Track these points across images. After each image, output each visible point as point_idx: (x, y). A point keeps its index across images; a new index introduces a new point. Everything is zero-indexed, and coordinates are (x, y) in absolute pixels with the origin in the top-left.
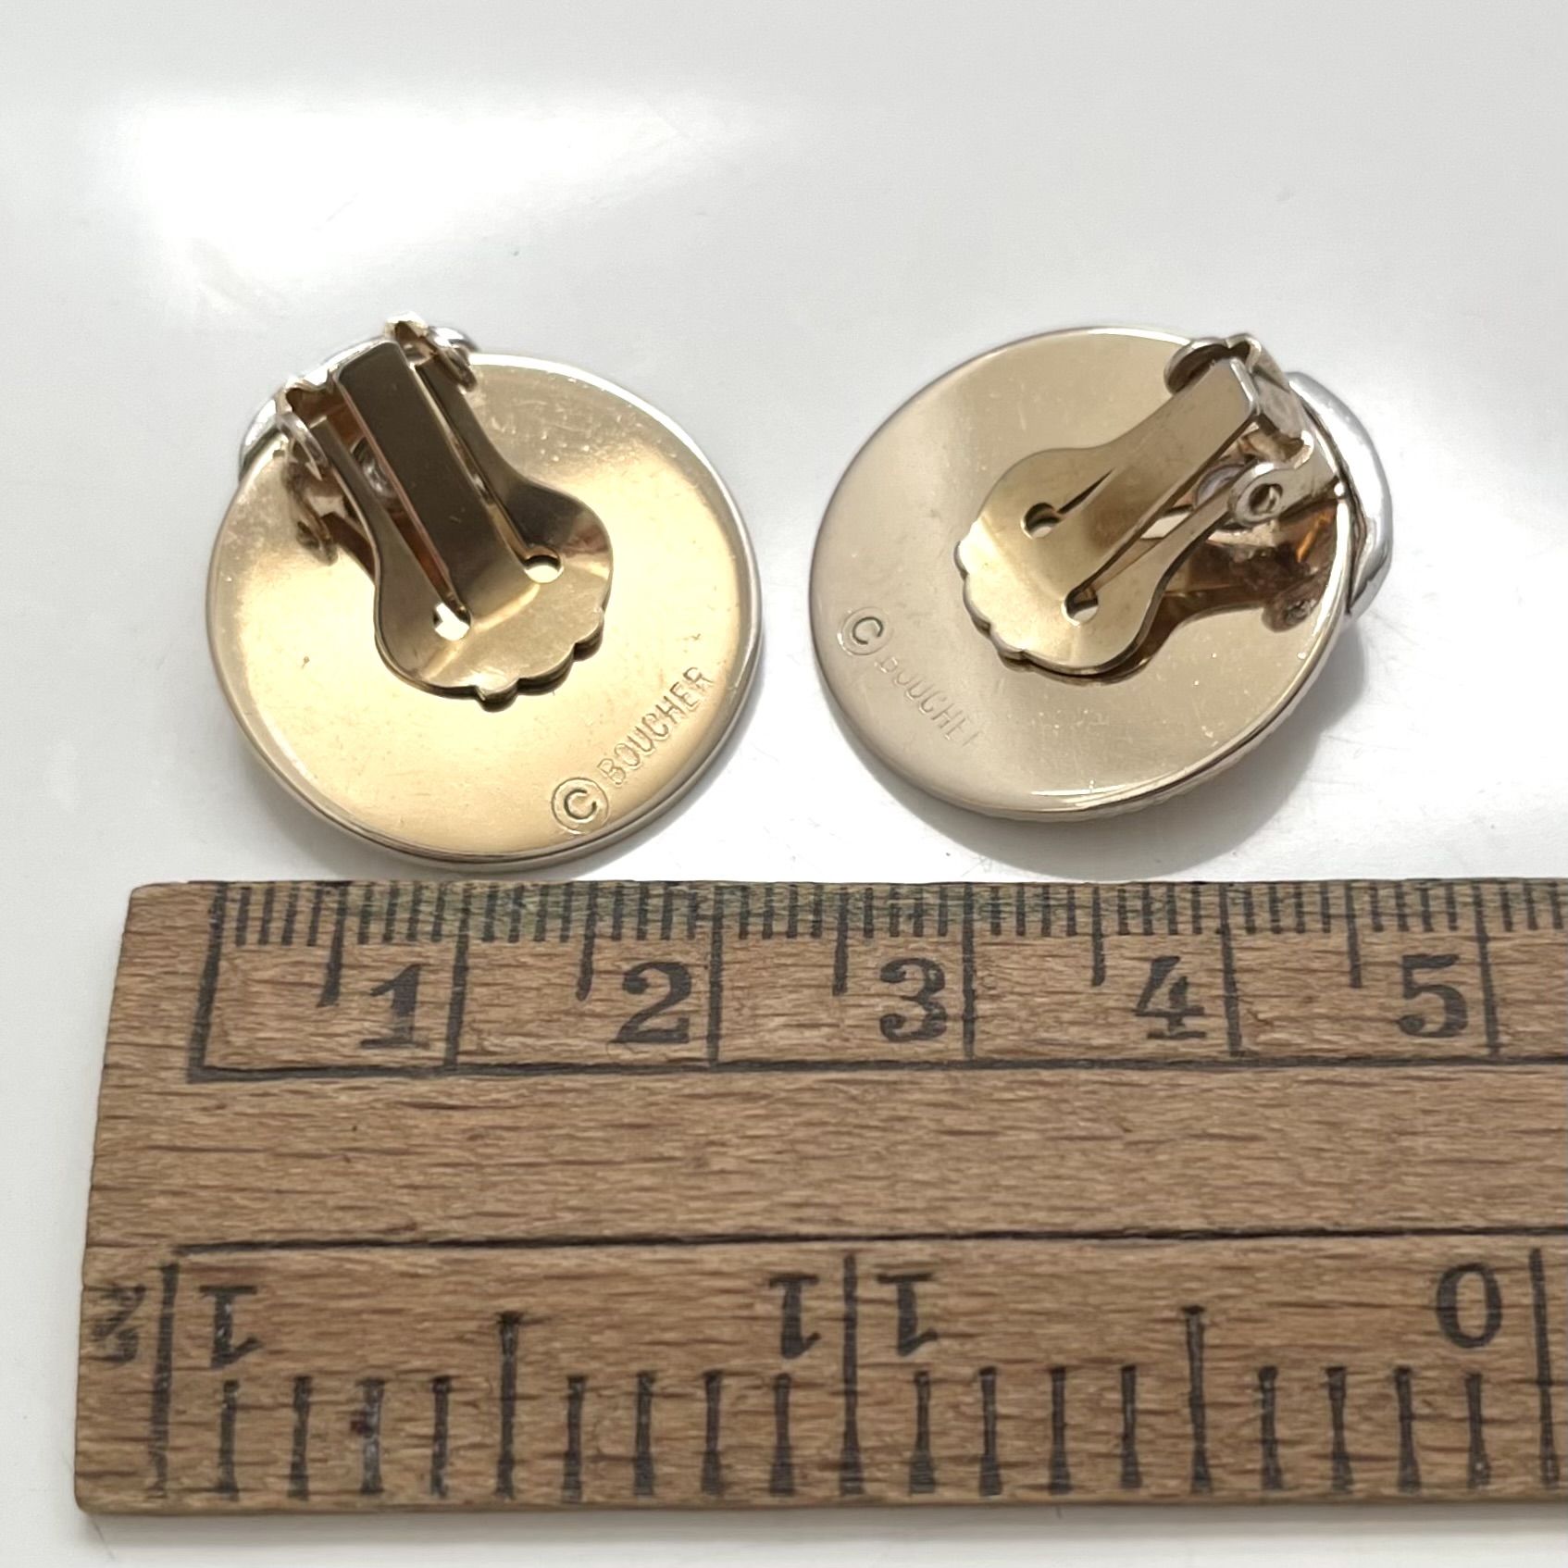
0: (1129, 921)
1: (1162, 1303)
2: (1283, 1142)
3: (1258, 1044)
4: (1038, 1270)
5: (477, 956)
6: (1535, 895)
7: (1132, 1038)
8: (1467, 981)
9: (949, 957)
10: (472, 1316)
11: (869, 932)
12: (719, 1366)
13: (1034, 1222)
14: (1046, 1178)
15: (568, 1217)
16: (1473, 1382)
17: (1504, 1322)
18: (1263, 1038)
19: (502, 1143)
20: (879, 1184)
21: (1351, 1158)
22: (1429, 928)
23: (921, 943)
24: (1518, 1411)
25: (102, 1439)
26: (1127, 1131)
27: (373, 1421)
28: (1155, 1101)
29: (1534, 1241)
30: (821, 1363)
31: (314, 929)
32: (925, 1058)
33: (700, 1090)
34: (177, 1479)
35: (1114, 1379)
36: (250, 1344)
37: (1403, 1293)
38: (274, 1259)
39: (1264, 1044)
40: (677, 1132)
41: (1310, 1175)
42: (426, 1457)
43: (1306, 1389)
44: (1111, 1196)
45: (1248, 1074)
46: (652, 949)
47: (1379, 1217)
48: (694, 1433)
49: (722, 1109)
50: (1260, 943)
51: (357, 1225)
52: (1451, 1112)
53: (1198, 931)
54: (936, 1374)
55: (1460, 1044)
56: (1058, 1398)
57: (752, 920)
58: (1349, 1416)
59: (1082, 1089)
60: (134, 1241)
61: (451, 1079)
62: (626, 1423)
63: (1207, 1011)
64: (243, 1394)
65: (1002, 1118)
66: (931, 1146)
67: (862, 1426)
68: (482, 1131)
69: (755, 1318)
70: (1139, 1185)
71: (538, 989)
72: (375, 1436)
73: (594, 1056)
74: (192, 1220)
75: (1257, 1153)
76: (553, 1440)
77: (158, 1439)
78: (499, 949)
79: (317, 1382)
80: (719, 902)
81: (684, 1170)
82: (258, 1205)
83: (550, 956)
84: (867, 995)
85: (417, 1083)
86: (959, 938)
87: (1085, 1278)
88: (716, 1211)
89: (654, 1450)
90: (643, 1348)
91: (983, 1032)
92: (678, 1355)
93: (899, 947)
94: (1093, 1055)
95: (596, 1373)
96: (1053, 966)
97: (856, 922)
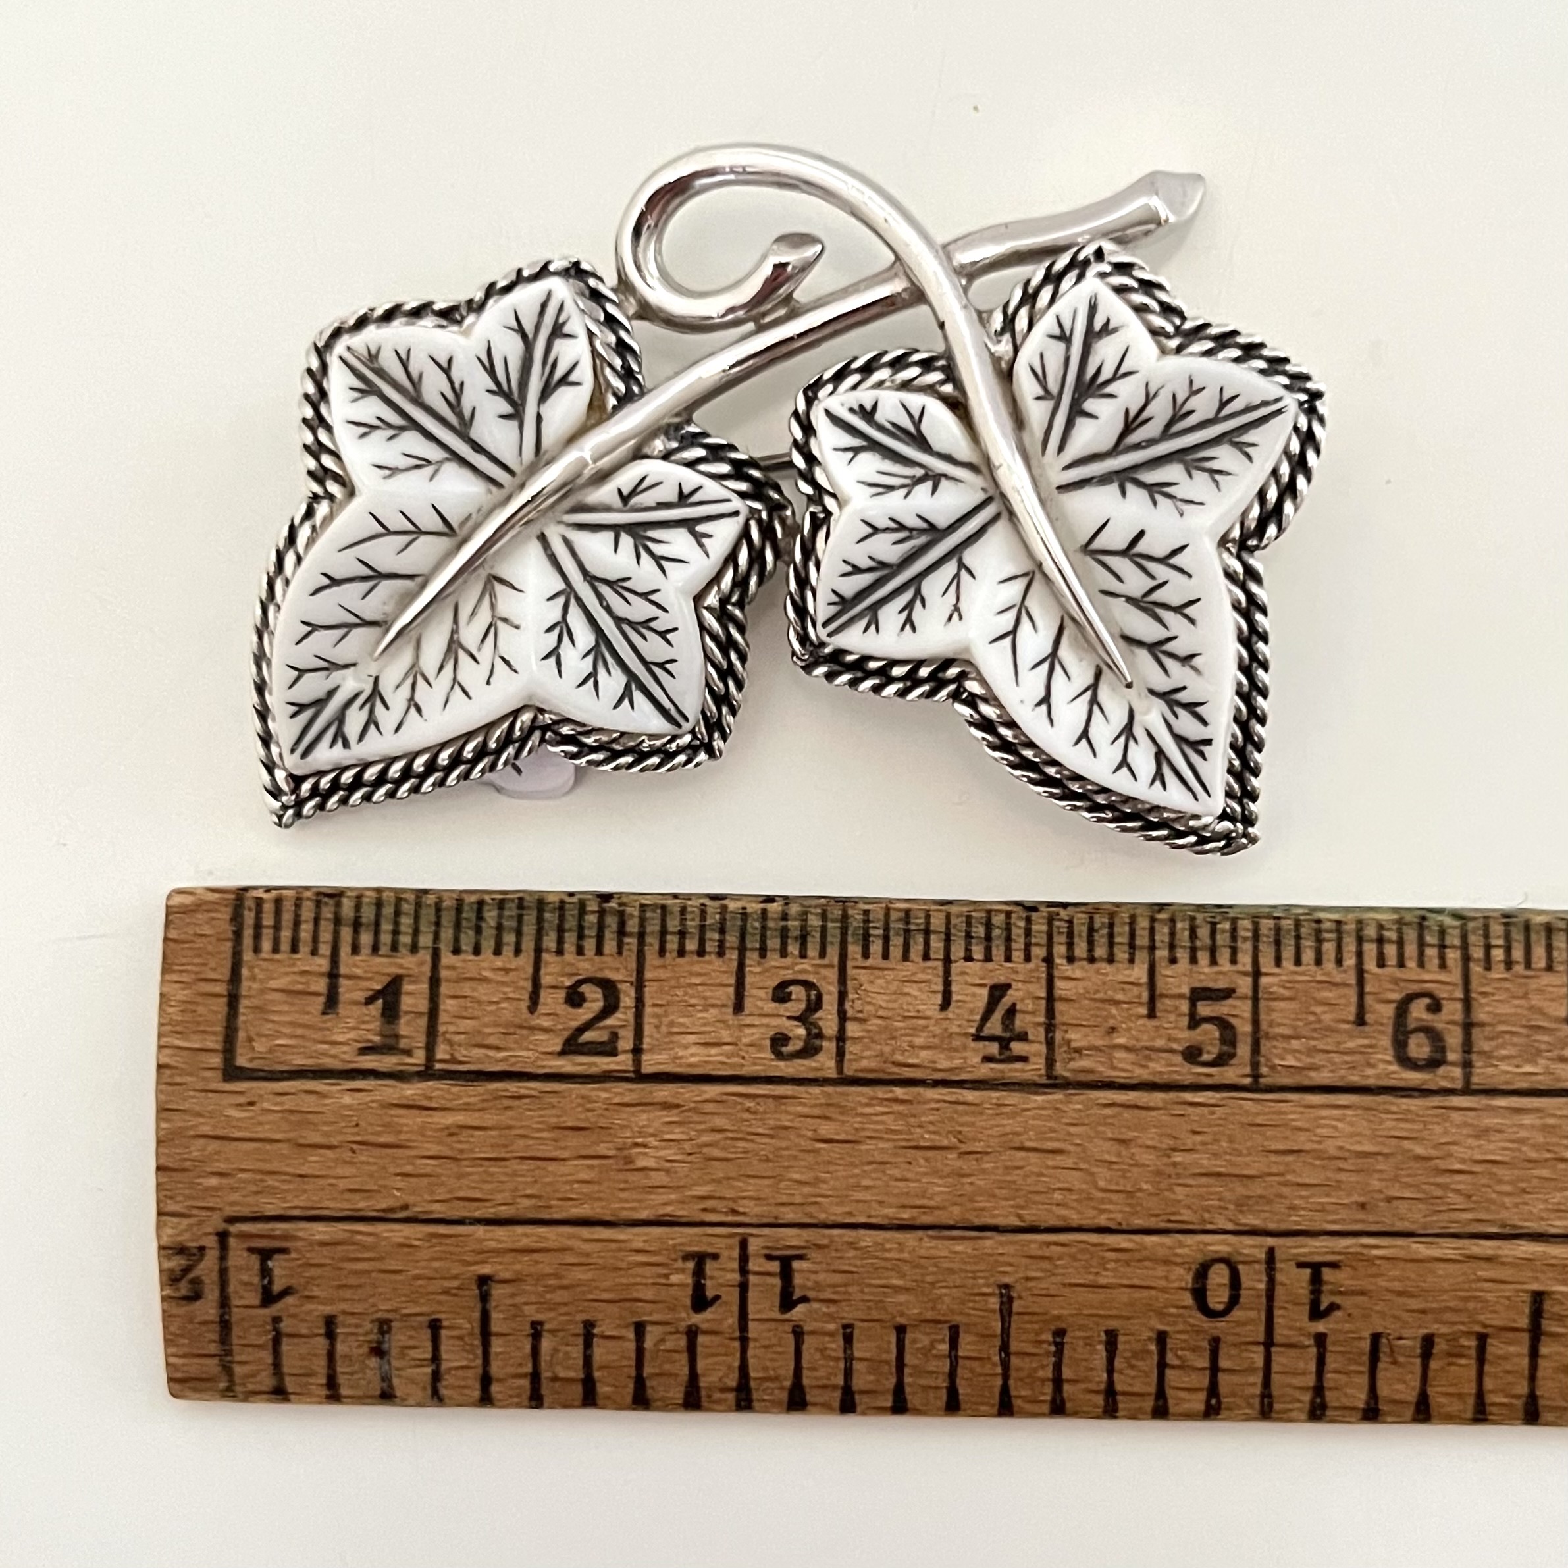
0: (974, 948)
1: (981, 1281)
2: (1082, 1155)
3: (1069, 1070)
4: (887, 1255)
5: (448, 968)
6: (1303, 931)
7: (969, 1062)
8: (1238, 1011)
9: (827, 981)
10: (456, 1277)
11: (763, 952)
12: (645, 1318)
13: (887, 1217)
14: (897, 1180)
15: (527, 1202)
16: (1215, 1343)
17: (1242, 1300)
18: (1072, 1065)
19: (472, 1140)
20: (766, 1182)
21: (1135, 1170)
22: (1214, 962)
23: (805, 965)
24: (1246, 1366)
25: (184, 1356)
26: (961, 1142)
27: (385, 1346)
28: (985, 1117)
29: (1270, 1241)
30: (723, 1316)
31: (315, 939)
32: (805, 1075)
33: (626, 1100)
34: (244, 1385)
35: (942, 1334)
36: (287, 1292)
37: (1166, 1278)
38: (301, 1230)
39: (1073, 1071)
40: (610, 1134)
41: (1102, 1184)
42: (425, 1374)
43: (1086, 1344)
44: (946, 1197)
45: (1058, 1096)
46: (586, 966)
47: (1153, 1219)
48: (625, 1363)
49: (645, 1116)
50: (1078, 974)
51: (362, 1204)
52: (1215, 1134)
53: (1028, 958)
54: (806, 1328)
55: (1230, 1074)
56: (901, 1344)
57: (669, 937)
58: (1118, 1363)
59: (928, 1106)
60: (195, 1212)
61: (430, 1083)
62: (575, 1355)
63: (1030, 1037)
64: (285, 1326)
65: (863, 1129)
66: (809, 1151)
67: (752, 1362)
68: (456, 1130)
69: (671, 1285)
70: (968, 1188)
71: (497, 1003)
72: (386, 1358)
73: (544, 1067)
74: (235, 1197)
75: (1062, 1164)
76: (520, 1365)
77: (226, 1355)
78: (464, 961)
79: (341, 1318)
80: (643, 921)
81: (614, 1167)
82: (285, 1187)
83: (507, 971)
84: (761, 1015)
85: (405, 1086)
86: (836, 961)
87: (923, 1261)
88: (639, 1201)
89: (597, 1374)
90: (586, 1304)
91: (851, 1053)
92: (614, 1309)
93: (787, 968)
94: (938, 1076)
95: (551, 1320)
96: (912, 990)
97: (753, 943)
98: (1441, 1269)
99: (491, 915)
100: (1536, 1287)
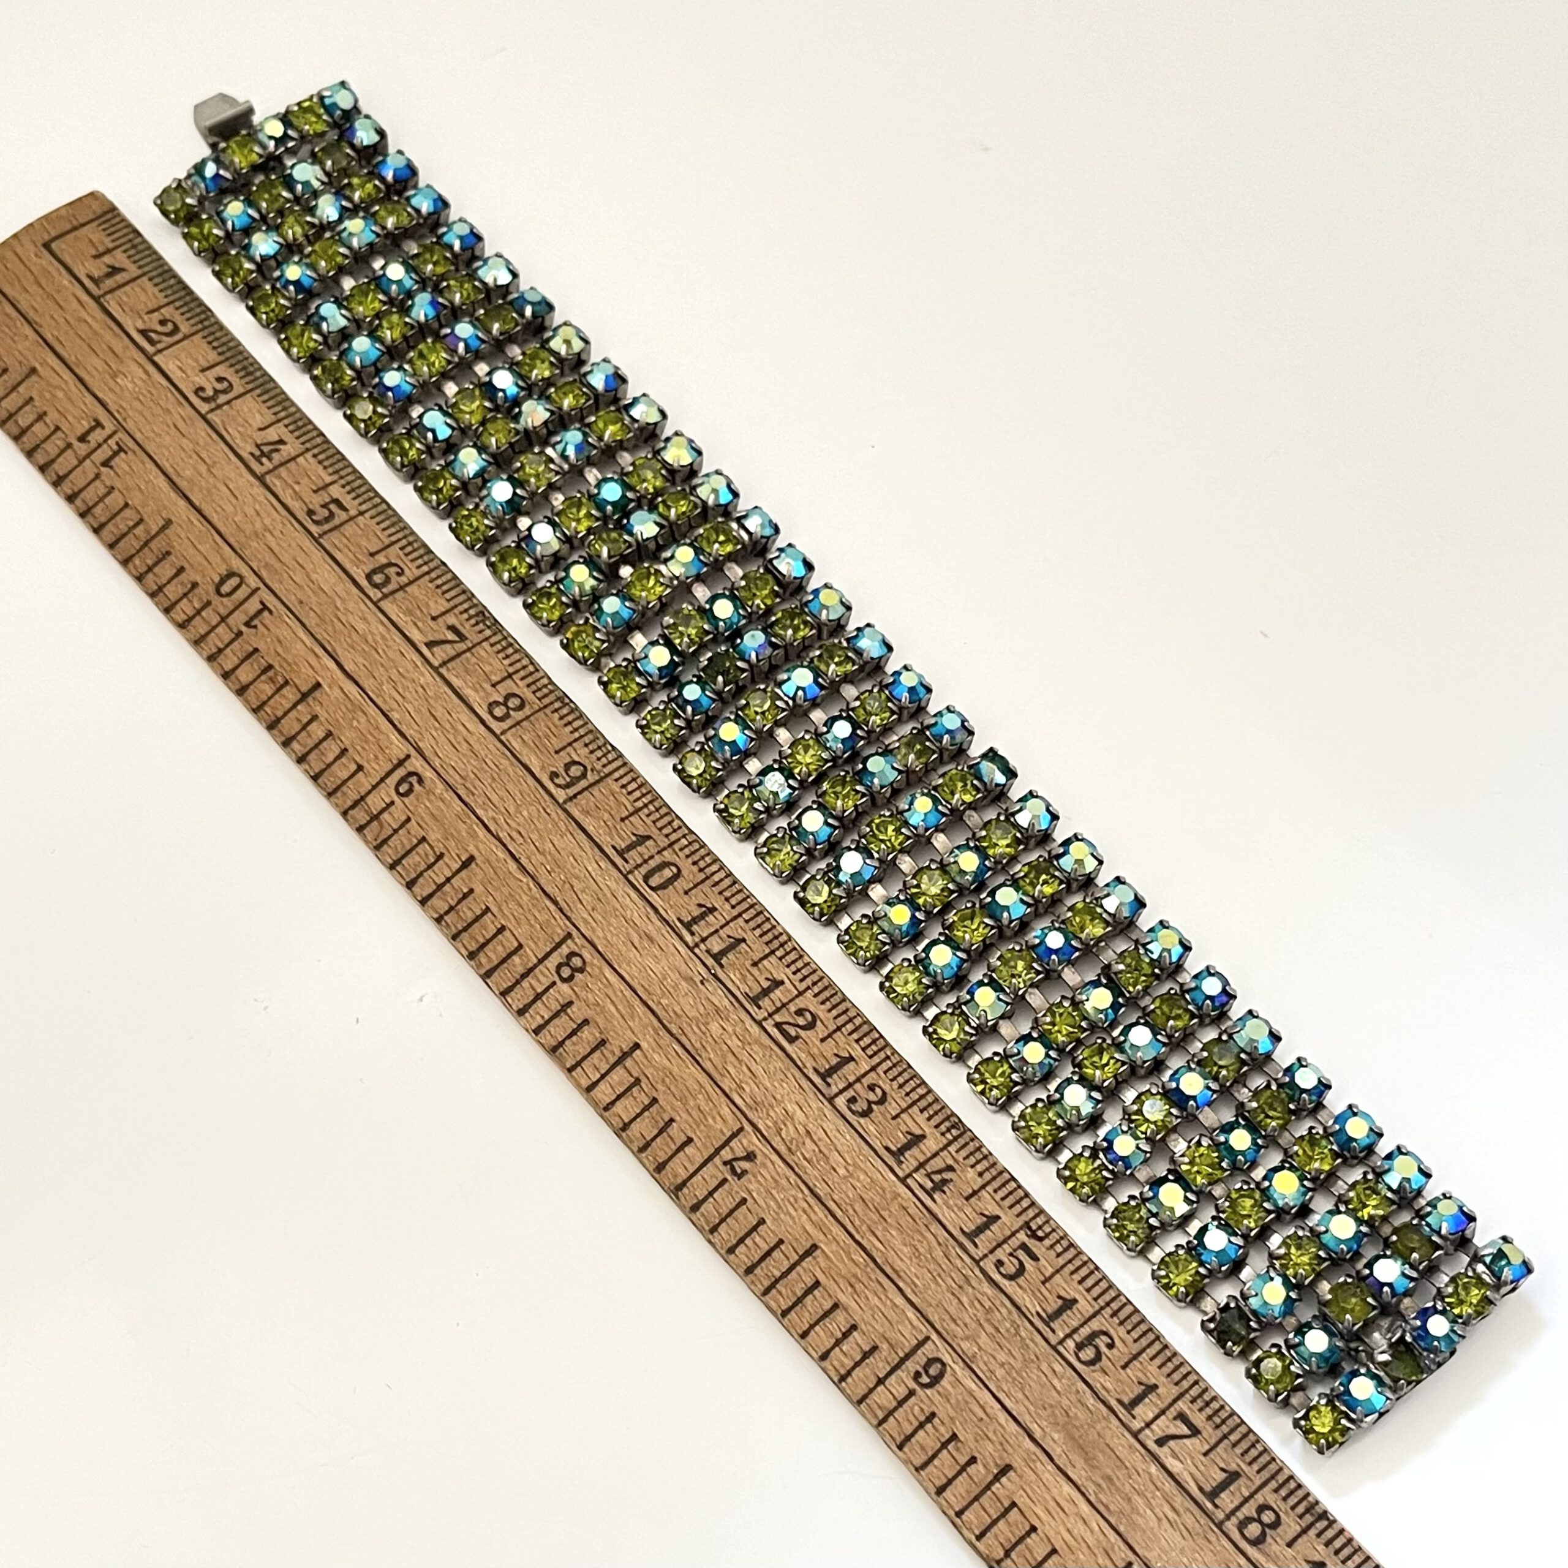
0: (291, 426)
1: (166, 513)
2: (242, 505)
4: (150, 476)
5: (142, 281)
7: (246, 448)
8: (341, 516)
9: (238, 389)
10: (28, 361)
11: (232, 366)
12: (62, 428)
13: (164, 464)
14: (181, 458)
15: (73, 359)
16: (209, 603)
17: (231, 596)
19: (83, 327)
20: (144, 421)
21: (250, 524)
23: (239, 381)
24: (209, 620)
26: (213, 466)
28: (229, 467)
29: (261, 585)
30: (82, 449)
31: (118, 239)
32: (196, 405)
33: (137, 359)
35: (137, 518)
37: (218, 565)
39: (271, 480)
40: (121, 364)
41: (236, 519)
43: (172, 565)
44: (188, 477)
45: (257, 483)
46: (178, 319)
47: (237, 544)
48: (40, 437)
49: (137, 369)
50: (311, 461)
51: (31, 314)
52: (287, 539)
53: (302, 444)
55: (314, 529)
56: (121, 510)
57: (212, 336)
58: (174, 581)
59: (218, 448)
61: (93, 301)
62: (30, 420)
63: (273, 461)
65: (191, 435)
66: (168, 425)
67: (74, 472)
68: (83, 321)
69: (81, 424)
70: (196, 481)
71: (141, 302)
73: (129, 329)
75: (232, 502)
76: (12, 408)
78: (149, 284)
80: (212, 324)
81: (110, 374)
83: (156, 297)
84: (206, 378)
85: (85, 295)
86: (248, 389)
87: (157, 489)
88: (103, 390)
90: (52, 406)
91: (216, 413)
92: (56, 415)
93: (232, 376)
94: (231, 443)
95: (37, 402)
96: (258, 416)
97: (233, 361)
98: (299, 646)
99: (172, 281)
100: (320, 680)
